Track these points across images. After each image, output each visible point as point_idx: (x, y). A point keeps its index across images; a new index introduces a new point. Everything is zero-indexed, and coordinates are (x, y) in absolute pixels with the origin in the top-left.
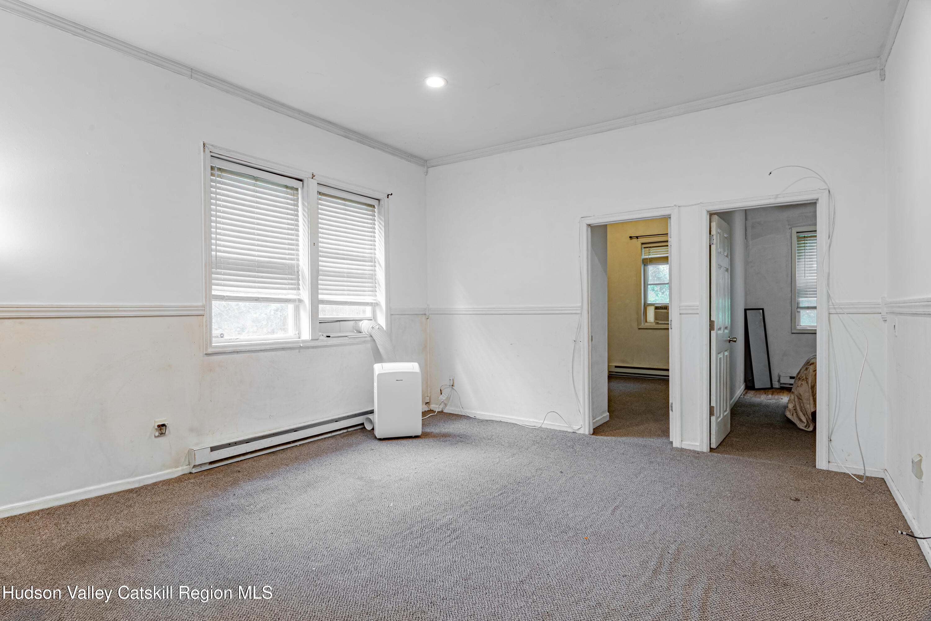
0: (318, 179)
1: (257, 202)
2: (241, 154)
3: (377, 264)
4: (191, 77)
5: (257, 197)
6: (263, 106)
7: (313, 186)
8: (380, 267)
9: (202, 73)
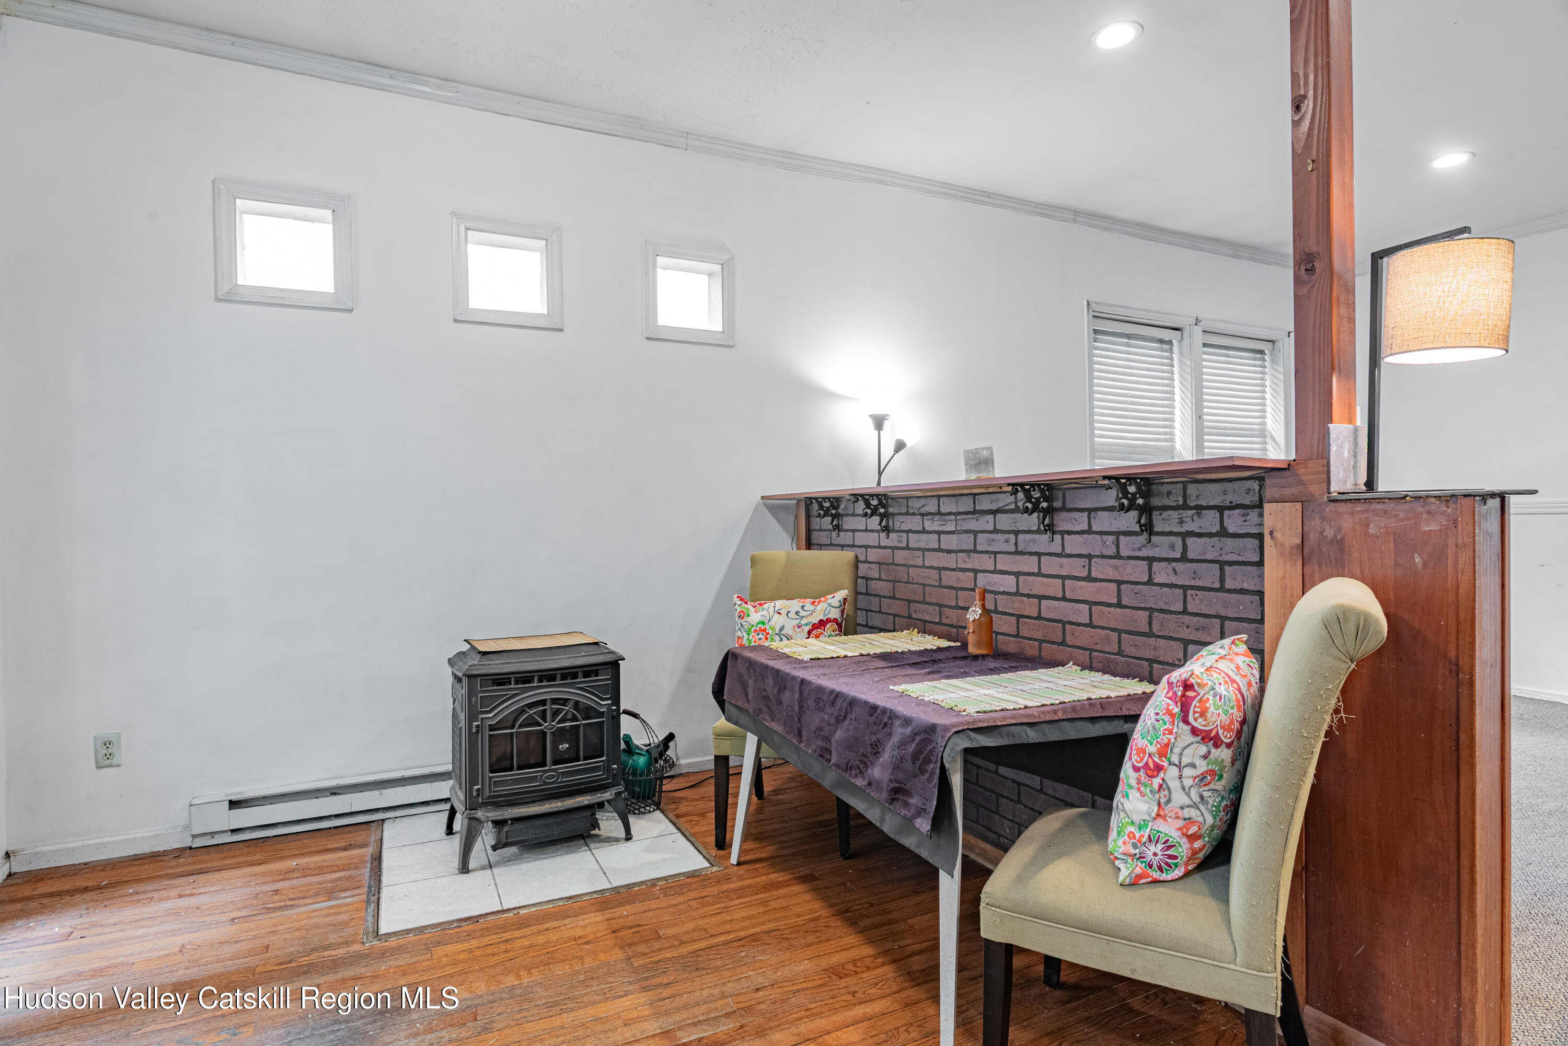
0: (1204, 325)
1: (1130, 367)
2: (1122, 307)
3: (1268, 440)
4: (1075, 221)
5: (1130, 360)
6: (1143, 238)
7: (1198, 337)
8: (1274, 444)
9: (1083, 213)
